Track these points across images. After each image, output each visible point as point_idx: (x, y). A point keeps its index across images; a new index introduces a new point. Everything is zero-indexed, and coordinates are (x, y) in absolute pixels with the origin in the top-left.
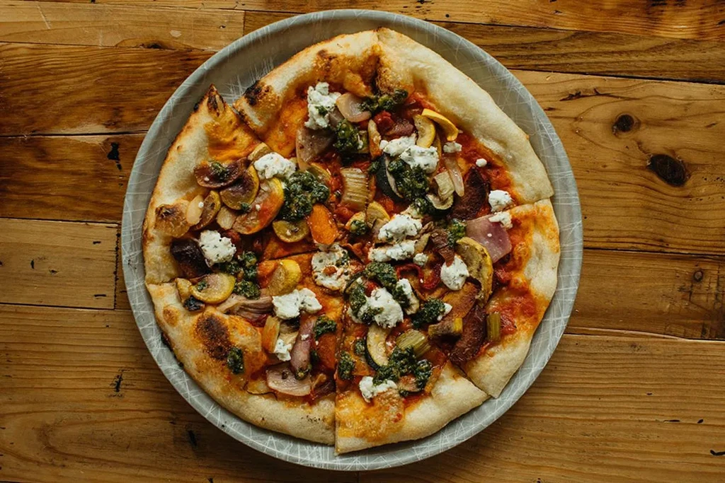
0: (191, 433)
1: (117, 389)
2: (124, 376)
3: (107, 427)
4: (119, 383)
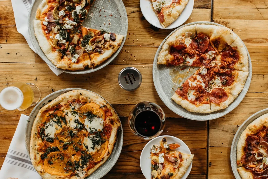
1: (36, 80)
2: (37, 77)
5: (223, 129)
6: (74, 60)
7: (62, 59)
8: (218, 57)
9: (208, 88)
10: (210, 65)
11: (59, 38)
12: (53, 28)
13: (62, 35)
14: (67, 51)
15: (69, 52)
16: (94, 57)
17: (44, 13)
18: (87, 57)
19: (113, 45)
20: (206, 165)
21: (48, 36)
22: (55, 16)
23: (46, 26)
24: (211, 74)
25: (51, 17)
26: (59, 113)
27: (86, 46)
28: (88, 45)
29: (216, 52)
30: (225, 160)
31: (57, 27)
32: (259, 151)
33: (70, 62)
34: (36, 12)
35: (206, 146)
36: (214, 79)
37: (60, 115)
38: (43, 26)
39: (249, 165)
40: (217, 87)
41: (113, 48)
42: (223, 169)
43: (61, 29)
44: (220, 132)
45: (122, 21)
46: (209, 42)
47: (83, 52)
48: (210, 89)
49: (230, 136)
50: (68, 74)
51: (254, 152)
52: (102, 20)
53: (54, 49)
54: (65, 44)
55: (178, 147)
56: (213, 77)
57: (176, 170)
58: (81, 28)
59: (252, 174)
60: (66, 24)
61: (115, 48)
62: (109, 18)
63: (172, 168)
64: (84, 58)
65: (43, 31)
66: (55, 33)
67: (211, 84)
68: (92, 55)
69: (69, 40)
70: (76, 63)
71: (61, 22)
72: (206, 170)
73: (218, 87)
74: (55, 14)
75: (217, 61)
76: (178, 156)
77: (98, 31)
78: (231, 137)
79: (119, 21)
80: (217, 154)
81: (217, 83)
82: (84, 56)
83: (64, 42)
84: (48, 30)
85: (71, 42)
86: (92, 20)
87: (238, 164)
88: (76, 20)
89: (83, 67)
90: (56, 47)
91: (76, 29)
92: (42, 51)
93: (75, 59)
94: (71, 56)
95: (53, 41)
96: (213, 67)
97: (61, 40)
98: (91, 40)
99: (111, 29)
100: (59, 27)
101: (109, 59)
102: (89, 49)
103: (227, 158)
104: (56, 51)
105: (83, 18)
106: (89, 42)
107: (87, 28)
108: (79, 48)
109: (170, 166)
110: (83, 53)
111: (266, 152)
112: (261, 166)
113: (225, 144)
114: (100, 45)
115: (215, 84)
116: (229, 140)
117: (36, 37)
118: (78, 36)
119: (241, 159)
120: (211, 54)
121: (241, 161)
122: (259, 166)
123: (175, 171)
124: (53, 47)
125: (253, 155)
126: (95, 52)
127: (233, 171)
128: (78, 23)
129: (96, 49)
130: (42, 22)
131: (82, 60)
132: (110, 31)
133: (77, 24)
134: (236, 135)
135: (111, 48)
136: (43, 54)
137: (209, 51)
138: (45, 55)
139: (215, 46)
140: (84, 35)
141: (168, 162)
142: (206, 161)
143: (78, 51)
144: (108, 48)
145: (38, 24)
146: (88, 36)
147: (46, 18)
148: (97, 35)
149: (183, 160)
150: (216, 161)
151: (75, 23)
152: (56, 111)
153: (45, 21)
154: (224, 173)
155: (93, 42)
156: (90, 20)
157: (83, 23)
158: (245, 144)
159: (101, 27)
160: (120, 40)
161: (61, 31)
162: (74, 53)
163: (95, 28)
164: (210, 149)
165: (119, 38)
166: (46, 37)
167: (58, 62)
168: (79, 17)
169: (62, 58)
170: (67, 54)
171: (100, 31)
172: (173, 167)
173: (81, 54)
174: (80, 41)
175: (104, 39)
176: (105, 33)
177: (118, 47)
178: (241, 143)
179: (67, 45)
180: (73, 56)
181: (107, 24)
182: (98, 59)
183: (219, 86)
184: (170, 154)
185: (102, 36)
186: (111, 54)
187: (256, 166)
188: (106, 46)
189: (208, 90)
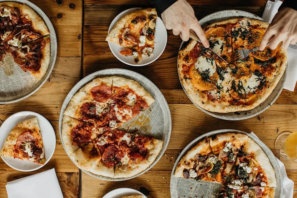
0: (259, 119)
1: (278, 129)
2: (276, 133)
3: (280, 120)
4: (277, 131)
5: (65, 77)
6: (229, 145)
7: (243, 145)
8: (94, 137)
9: (111, 104)
10: (104, 130)
11: (247, 168)
12: (255, 180)
13: (244, 172)
14: (238, 154)
15: (235, 154)
16: (207, 149)
17: (266, 195)
18: (214, 150)
19: (186, 165)
20: (85, 36)
21: (260, 170)
22: (252, 193)
23: (263, 180)
24: (106, 120)
25: (258, 191)
26: (235, 96)
27: (216, 162)
28: (214, 163)
29: (96, 142)
30: (63, 43)
31: (250, 181)
32: (26, 55)
33: (233, 143)
34: (274, 195)
35: (84, 58)
36: (103, 113)
37: (235, 93)
38: (265, 181)
39: (37, 37)
40: (101, 104)
41: (185, 162)
42: (65, 32)
43: (245, 179)
44: (69, 74)
45: (177, 193)
46: (102, 156)
47: (220, 155)
48: (110, 103)
49: (57, 70)
50: (234, 129)
51: (31, 53)
52: (200, 192)
53: (252, 156)
54: (240, 163)
55: (122, 51)
56: (104, 115)
57: (128, 27)
58: (223, 181)
59: (34, 28)
60: (240, 184)
61: (183, 162)
62: (192, 195)
63: (132, 30)
64: (218, 148)
65: (265, 176)
66: (252, 174)
67: (108, 108)
68: (209, 152)
69: (236, 167)
70: (227, 142)
71: (246, 187)
72: (84, 31)
73: (99, 103)
74: (254, 195)
75: (96, 133)
76: (124, 41)
77: (203, 179)
78: (57, 68)
79: (180, 193)
80: (72, 49)
81: (100, 108)
82: (218, 151)
83: (241, 165)
84: (260, 177)
85: (233, 165)
86: (211, 192)
87: (49, 39)
88: (230, 190)
89: (218, 138)
90: (250, 158)
91: (228, 180)
92: (265, 153)
93: (227, 146)
94: (233, 150)
95: (254, 165)
96: (102, 127)
97: (245, 167)
98: (211, 168)
99: (188, 182)
100: (248, 181)
101: (190, 149)
102: (213, 158)
103: (61, 45)
104: (250, 153)
105: (222, 193)
106: (213, 166)
107: (216, 182)
108: (224, 159)
109: (134, 31)
110: (219, 153)
111: (18, 54)
112: (23, 36)
113: (63, 61)
114: (200, 164)
115: (103, 107)
116: (59, 65)
117: (273, 168)
118: (226, 173)
119: (45, 45)
120: (102, 141)
121: (45, 43)
122: (26, 37)
123: (129, 25)
124: (253, 158)
125: (32, 50)
126: (205, 155)
127: (54, 30)
128: (226, 187)
129: (204, 160)
130: (267, 185)
131: (220, 145)
132: (190, 180)
133: (228, 186)
134: (51, 71)
135: (188, 162)
136: (264, 149)
137: (103, 146)
138: (261, 148)
139: (96, 149)
140: (219, 174)
141: (136, 35)
142: (85, 41)
143: (225, 156)
144: (191, 161)
145: (272, 183)
146: (214, 172)
147: (263, 190)
148: (205, 175)
149: (119, 36)
150: (73, 41)
151: (230, 187)
152: (237, 100)
153: (263, 187)
154: (64, 28)
155: (209, 167)
156: (213, 192)
157: (221, 188)
158: (42, 62)
159: (201, 185)
160: (178, 171)
161: (245, 177)
162: (230, 153)
163: (207, 183)
164: (80, 54)
165: (179, 174)
166: (261, 169)
167: (247, 141)
168: (225, 194)
169: (242, 147)
170: (237, 151)
171: (202, 180)
172: (130, 29)
173: (221, 152)
174: (223, 167)
175: (196, 171)
176: (196, 178)
177: (179, 163)
178: (45, 63)
179: (238, 162)
180: (230, 149)
181: (194, 189)
182: (202, 148)
183: (99, 105)
184: (132, 45)
185: (199, 175)
186: (187, 154)
187: (29, 36)
188: (193, 163)
189: (112, 102)
